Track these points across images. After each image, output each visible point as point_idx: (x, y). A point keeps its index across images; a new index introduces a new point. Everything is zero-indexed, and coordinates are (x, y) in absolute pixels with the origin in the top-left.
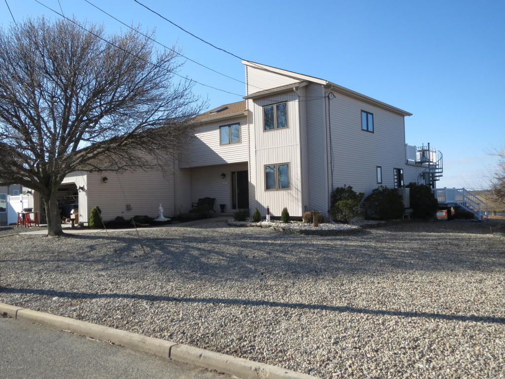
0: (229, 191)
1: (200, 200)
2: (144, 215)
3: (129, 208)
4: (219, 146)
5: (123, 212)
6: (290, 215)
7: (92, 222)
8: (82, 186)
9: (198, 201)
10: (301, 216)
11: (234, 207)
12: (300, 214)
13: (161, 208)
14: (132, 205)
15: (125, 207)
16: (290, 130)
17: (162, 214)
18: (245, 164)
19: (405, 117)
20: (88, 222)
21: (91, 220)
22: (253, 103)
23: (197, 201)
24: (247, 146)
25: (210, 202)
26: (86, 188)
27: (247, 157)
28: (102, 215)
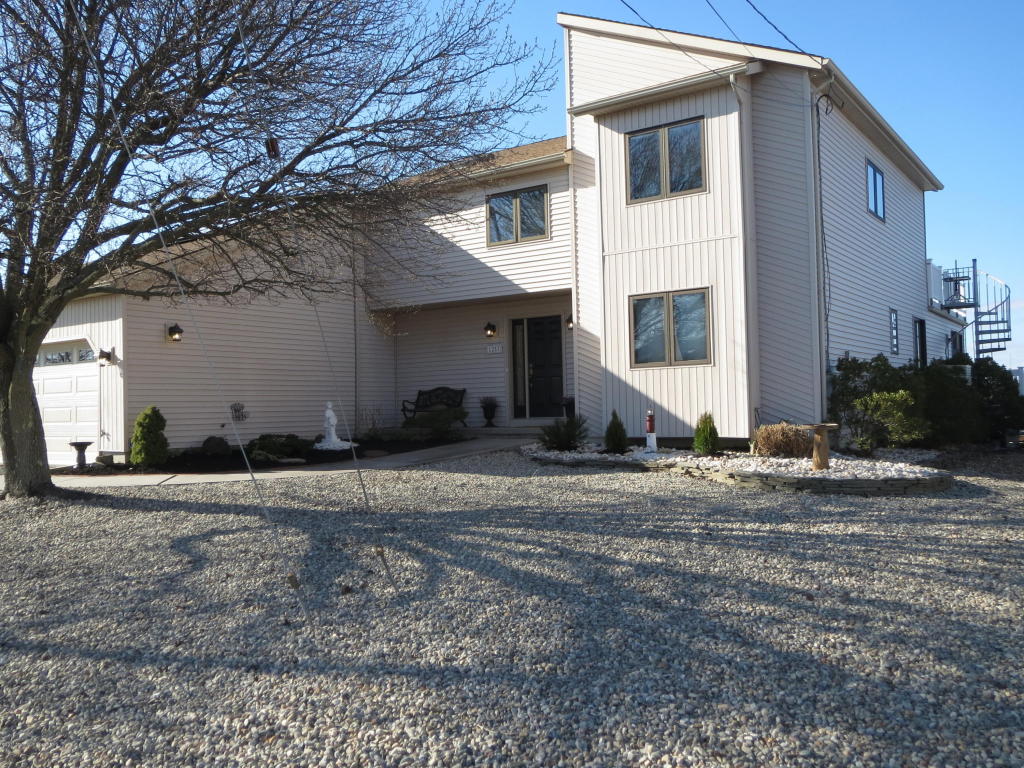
0: (507, 370)
1: (421, 393)
2: (285, 431)
3: (238, 413)
4: (485, 250)
5: (223, 426)
6: (720, 436)
7: (139, 452)
8: (107, 350)
9: (416, 398)
10: (747, 436)
11: (519, 412)
12: (742, 432)
13: (330, 413)
14: (246, 404)
15: (229, 410)
16: (711, 196)
17: (333, 431)
18: (564, 297)
19: (926, 193)
20: (128, 453)
21: (136, 447)
22: (596, 125)
23: (414, 398)
24: (569, 248)
25: (452, 398)
26: (119, 354)
27: (569, 276)
28: (167, 433)
